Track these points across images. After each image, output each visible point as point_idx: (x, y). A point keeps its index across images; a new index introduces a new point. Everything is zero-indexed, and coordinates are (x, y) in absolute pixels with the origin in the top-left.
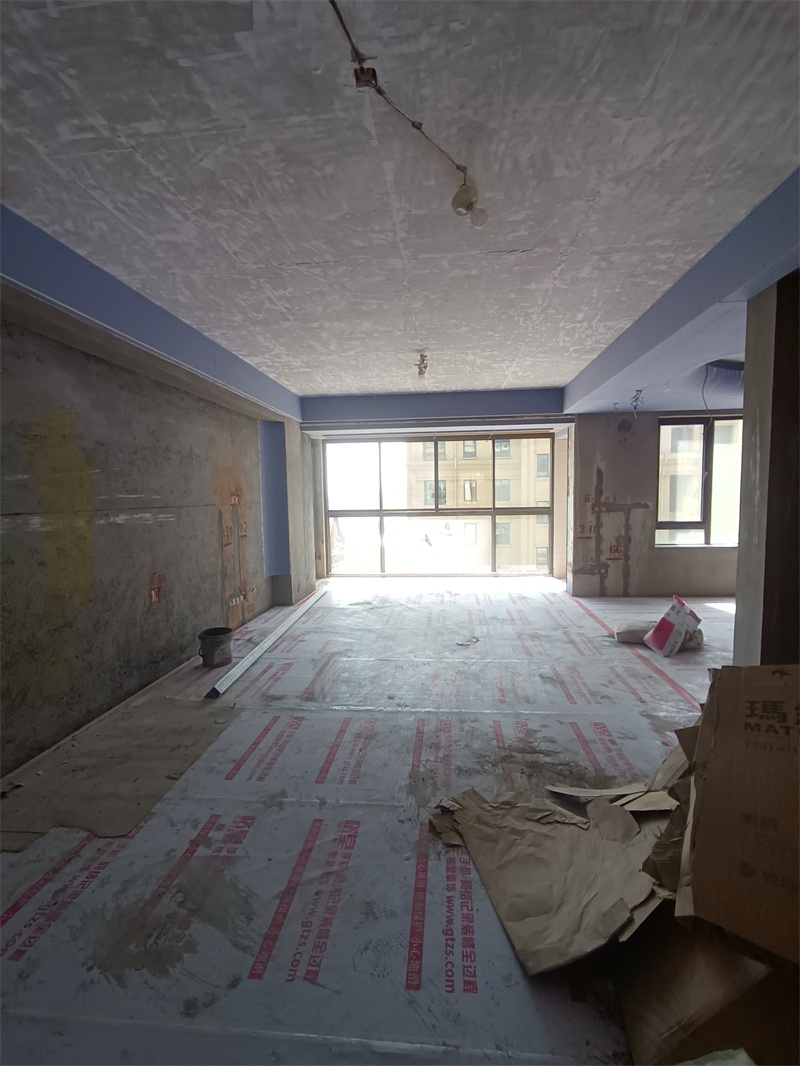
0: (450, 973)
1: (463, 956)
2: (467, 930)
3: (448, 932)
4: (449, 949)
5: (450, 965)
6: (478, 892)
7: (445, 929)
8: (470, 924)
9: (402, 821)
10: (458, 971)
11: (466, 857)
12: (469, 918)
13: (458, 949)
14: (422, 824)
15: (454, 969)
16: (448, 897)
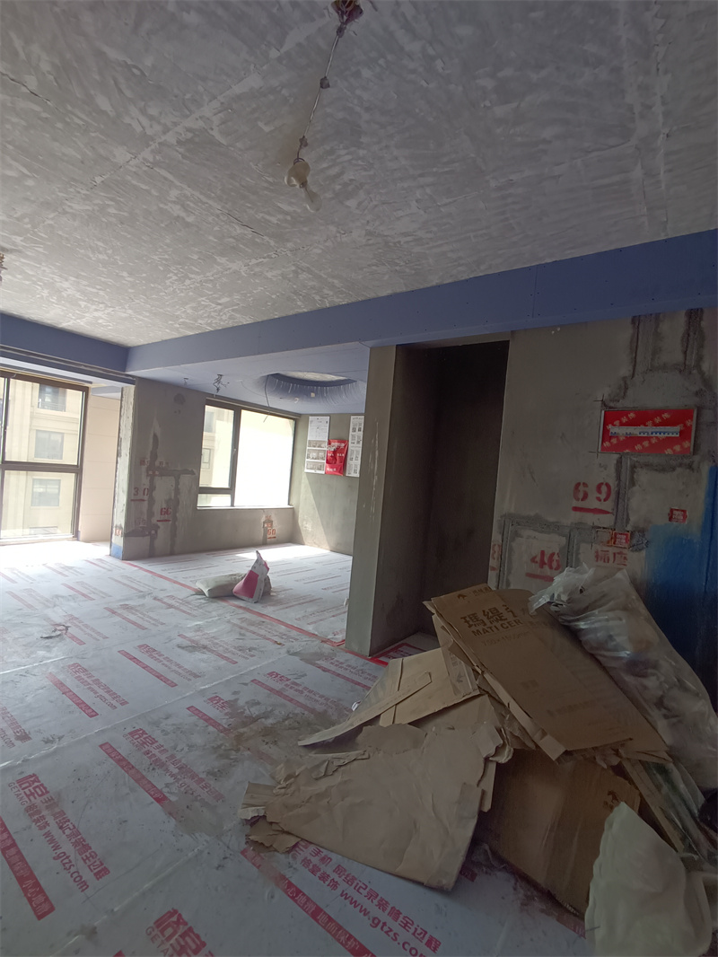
0: (413, 952)
1: (404, 928)
2: (382, 904)
3: (375, 923)
4: (391, 934)
5: (406, 946)
6: (354, 868)
7: (370, 922)
8: (379, 898)
9: (219, 867)
10: (414, 943)
11: (312, 848)
12: (372, 895)
13: (395, 926)
14: (243, 852)
15: (412, 946)
16: (342, 895)
